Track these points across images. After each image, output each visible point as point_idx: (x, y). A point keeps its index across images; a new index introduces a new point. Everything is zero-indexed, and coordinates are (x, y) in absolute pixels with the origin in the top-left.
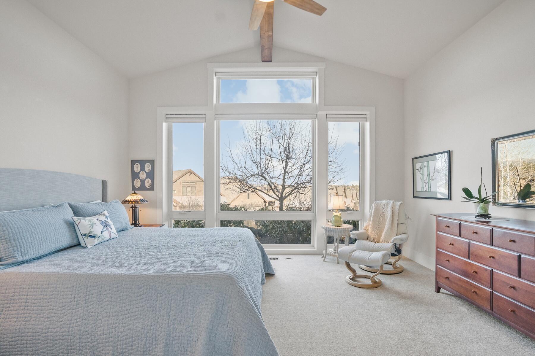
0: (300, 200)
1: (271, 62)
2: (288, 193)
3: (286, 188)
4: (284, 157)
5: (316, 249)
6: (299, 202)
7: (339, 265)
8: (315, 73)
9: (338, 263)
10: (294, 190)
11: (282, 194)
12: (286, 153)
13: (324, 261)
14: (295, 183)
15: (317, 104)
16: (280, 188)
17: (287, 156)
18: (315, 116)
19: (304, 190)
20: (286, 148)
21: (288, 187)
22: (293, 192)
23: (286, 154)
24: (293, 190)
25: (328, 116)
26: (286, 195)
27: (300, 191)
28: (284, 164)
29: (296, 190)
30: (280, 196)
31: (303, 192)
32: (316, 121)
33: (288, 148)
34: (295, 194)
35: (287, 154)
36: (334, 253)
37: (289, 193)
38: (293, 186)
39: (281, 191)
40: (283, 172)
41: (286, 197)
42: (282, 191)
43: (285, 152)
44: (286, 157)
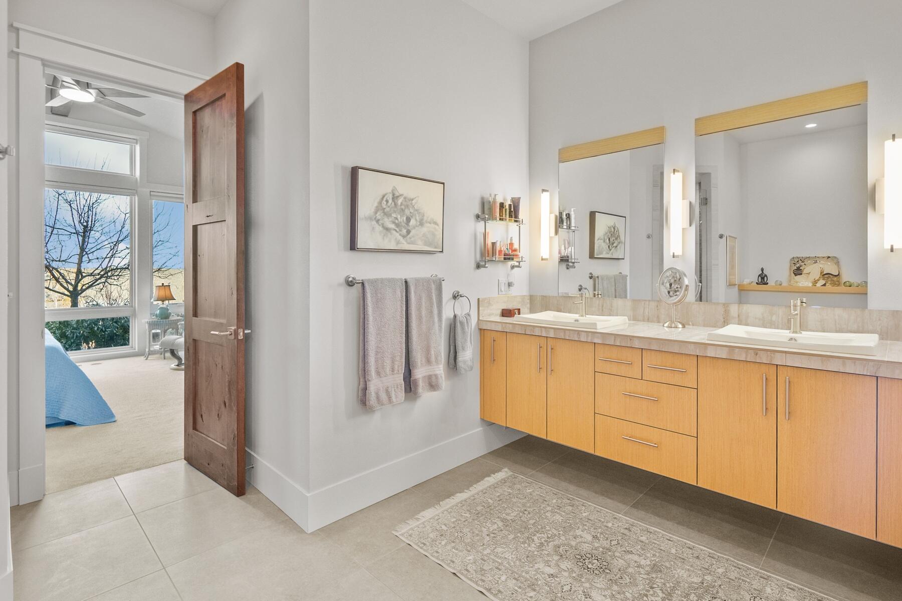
0: (108, 297)
1: (67, 116)
2: (88, 284)
3: (85, 276)
4: (80, 229)
5: (136, 350)
6: (105, 299)
7: (165, 360)
8: (135, 141)
9: (165, 359)
10: (100, 279)
11: (75, 287)
12: (82, 221)
13: (147, 359)
14: (101, 269)
15: (137, 178)
16: (72, 277)
17: (86, 227)
18: (135, 192)
19: (118, 279)
20: (83, 215)
21: (89, 275)
22: (98, 282)
23: (82, 225)
24: (97, 280)
25: (152, 193)
26: (84, 288)
27: (109, 280)
28: (81, 238)
29: (103, 280)
30: (71, 288)
31: (115, 283)
32: (135, 198)
33: (86, 215)
34: (101, 286)
35: (85, 224)
36: (160, 349)
37: (90, 284)
38: (99, 274)
39: (73, 282)
40: (78, 251)
41: (83, 291)
42: (75, 282)
43: (80, 221)
44: (84, 229)
